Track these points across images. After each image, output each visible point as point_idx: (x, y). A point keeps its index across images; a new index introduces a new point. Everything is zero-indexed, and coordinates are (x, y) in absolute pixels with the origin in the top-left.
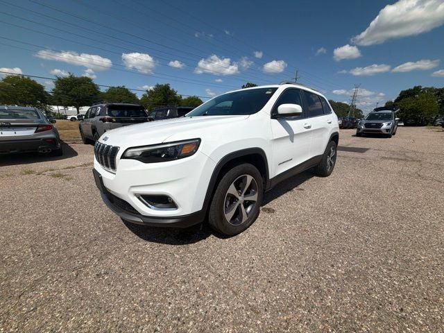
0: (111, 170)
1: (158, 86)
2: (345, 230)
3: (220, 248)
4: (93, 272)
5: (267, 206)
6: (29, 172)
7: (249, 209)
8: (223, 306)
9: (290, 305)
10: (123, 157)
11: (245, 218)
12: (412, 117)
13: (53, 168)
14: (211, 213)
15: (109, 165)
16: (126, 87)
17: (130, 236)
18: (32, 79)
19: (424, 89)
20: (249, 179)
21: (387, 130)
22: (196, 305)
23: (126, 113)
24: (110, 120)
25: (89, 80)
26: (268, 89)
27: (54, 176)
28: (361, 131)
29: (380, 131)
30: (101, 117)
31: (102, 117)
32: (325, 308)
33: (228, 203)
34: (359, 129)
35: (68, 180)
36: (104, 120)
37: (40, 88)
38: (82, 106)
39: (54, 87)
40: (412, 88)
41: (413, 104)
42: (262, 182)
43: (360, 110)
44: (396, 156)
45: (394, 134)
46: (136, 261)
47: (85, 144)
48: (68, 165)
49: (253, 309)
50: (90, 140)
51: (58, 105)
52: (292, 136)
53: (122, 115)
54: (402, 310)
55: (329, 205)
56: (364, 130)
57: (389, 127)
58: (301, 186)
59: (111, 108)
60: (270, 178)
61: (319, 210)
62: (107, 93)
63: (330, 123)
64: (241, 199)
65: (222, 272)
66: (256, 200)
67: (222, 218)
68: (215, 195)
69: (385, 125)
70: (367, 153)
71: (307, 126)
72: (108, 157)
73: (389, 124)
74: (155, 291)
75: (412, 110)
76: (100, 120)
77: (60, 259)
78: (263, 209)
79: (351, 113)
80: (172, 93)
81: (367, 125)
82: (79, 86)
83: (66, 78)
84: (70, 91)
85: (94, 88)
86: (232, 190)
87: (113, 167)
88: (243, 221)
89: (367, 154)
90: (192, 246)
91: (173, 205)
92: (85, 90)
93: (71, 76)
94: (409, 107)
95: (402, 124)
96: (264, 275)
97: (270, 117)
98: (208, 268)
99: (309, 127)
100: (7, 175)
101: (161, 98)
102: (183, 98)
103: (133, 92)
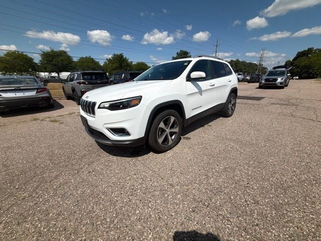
0: (92, 116)
1: (115, 55)
2: (231, 148)
3: (156, 158)
4: (86, 171)
5: (187, 136)
6: (36, 120)
7: (173, 137)
8: (156, 184)
9: (191, 183)
10: (99, 108)
11: (171, 142)
12: (306, 72)
13: (50, 116)
14: (150, 138)
15: (91, 112)
16: (91, 57)
17: (104, 154)
18: (24, 53)
19: (316, 50)
20: (173, 119)
21: (281, 83)
22: (141, 184)
23: (94, 77)
24: (84, 83)
25: (65, 52)
26: (185, 62)
27: (52, 121)
28: (262, 85)
29: (276, 84)
30: (77, 81)
31: (79, 81)
32: (208, 184)
33: (160, 133)
34: (260, 83)
35: (61, 123)
36: (80, 83)
37: (31, 60)
38: (61, 72)
39: (40, 59)
40: (306, 49)
41: (306, 62)
42: (182, 121)
43: (266, 68)
44: (282, 102)
45: (287, 86)
46: (109, 165)
47: (68, 99)
48: (58, 114)
49: (171, 185)
50: (71, 97)
51: (44, 72)
52: (201, 92)
53: (91, 79)
54: (248, 184)
55: (225, 134)
56: (264, 84)
57: (283, 81)
58: (210, 124)
59: (84, 74)
60: (187, 118)
61: (218, 137)
62: (79, 62)
63: (230, 81)
64: (168, 131)
65: (156, 170)
66: (177, 131)
67: (156, 142)
68: (152, 128)
69: (279, 80)
70: (262, 100)
71: (212, 84)
72: (90, 108)
73: (282, 79)
74: (120, 178)
75: (305, 66)
76: (77, 83)
77: (67, 166)
78: (183, 138)
79: (259, 70)
80: (125, 60)
81: (266, 80)
82: (59, 58)
83: (48, 52)
84: (52, 61)
85: (69, 58)
86: (162, 125)
87: (94, 113)
88: (170, 144)
89: (262, 102)
90: (140, 158)
91: (128, 134)
92: (62, 60)
93: (52, 51)
94: (304, 64)
95: (298, 78)
96: (179, 170)
97: (185, 80)
98: (149, 168)
99: (213, 85)
100: (23, 122)
101: (117, 65)
102: (133, 63)
103: (97, 61)
